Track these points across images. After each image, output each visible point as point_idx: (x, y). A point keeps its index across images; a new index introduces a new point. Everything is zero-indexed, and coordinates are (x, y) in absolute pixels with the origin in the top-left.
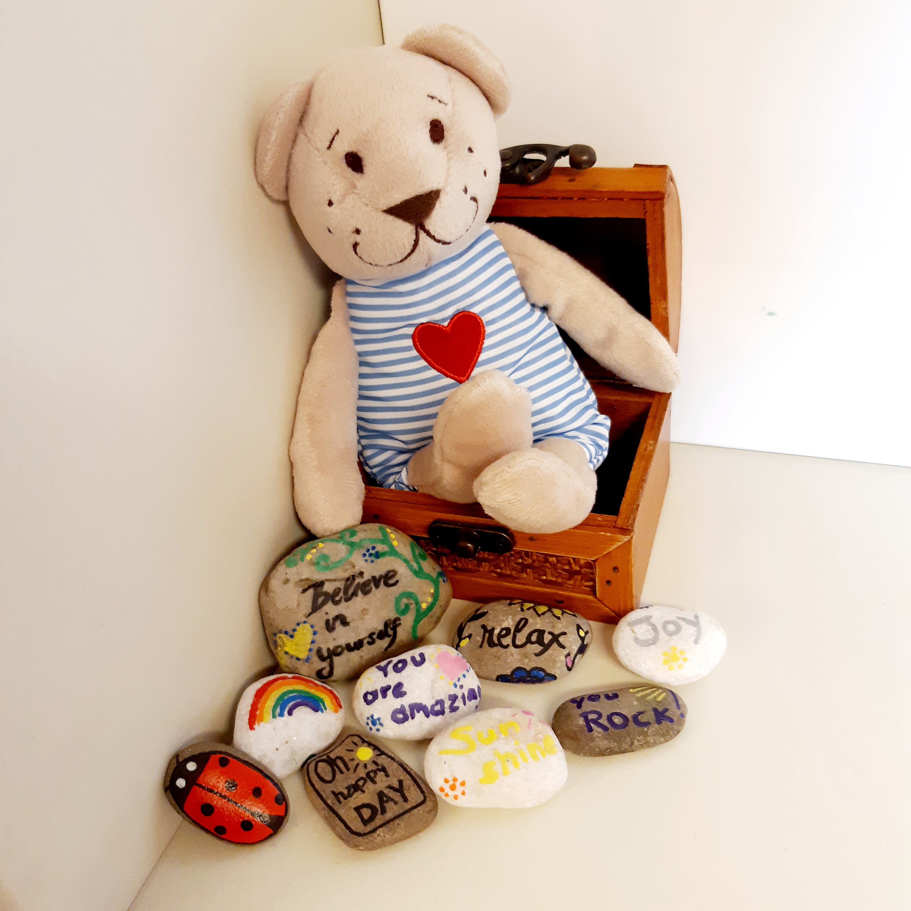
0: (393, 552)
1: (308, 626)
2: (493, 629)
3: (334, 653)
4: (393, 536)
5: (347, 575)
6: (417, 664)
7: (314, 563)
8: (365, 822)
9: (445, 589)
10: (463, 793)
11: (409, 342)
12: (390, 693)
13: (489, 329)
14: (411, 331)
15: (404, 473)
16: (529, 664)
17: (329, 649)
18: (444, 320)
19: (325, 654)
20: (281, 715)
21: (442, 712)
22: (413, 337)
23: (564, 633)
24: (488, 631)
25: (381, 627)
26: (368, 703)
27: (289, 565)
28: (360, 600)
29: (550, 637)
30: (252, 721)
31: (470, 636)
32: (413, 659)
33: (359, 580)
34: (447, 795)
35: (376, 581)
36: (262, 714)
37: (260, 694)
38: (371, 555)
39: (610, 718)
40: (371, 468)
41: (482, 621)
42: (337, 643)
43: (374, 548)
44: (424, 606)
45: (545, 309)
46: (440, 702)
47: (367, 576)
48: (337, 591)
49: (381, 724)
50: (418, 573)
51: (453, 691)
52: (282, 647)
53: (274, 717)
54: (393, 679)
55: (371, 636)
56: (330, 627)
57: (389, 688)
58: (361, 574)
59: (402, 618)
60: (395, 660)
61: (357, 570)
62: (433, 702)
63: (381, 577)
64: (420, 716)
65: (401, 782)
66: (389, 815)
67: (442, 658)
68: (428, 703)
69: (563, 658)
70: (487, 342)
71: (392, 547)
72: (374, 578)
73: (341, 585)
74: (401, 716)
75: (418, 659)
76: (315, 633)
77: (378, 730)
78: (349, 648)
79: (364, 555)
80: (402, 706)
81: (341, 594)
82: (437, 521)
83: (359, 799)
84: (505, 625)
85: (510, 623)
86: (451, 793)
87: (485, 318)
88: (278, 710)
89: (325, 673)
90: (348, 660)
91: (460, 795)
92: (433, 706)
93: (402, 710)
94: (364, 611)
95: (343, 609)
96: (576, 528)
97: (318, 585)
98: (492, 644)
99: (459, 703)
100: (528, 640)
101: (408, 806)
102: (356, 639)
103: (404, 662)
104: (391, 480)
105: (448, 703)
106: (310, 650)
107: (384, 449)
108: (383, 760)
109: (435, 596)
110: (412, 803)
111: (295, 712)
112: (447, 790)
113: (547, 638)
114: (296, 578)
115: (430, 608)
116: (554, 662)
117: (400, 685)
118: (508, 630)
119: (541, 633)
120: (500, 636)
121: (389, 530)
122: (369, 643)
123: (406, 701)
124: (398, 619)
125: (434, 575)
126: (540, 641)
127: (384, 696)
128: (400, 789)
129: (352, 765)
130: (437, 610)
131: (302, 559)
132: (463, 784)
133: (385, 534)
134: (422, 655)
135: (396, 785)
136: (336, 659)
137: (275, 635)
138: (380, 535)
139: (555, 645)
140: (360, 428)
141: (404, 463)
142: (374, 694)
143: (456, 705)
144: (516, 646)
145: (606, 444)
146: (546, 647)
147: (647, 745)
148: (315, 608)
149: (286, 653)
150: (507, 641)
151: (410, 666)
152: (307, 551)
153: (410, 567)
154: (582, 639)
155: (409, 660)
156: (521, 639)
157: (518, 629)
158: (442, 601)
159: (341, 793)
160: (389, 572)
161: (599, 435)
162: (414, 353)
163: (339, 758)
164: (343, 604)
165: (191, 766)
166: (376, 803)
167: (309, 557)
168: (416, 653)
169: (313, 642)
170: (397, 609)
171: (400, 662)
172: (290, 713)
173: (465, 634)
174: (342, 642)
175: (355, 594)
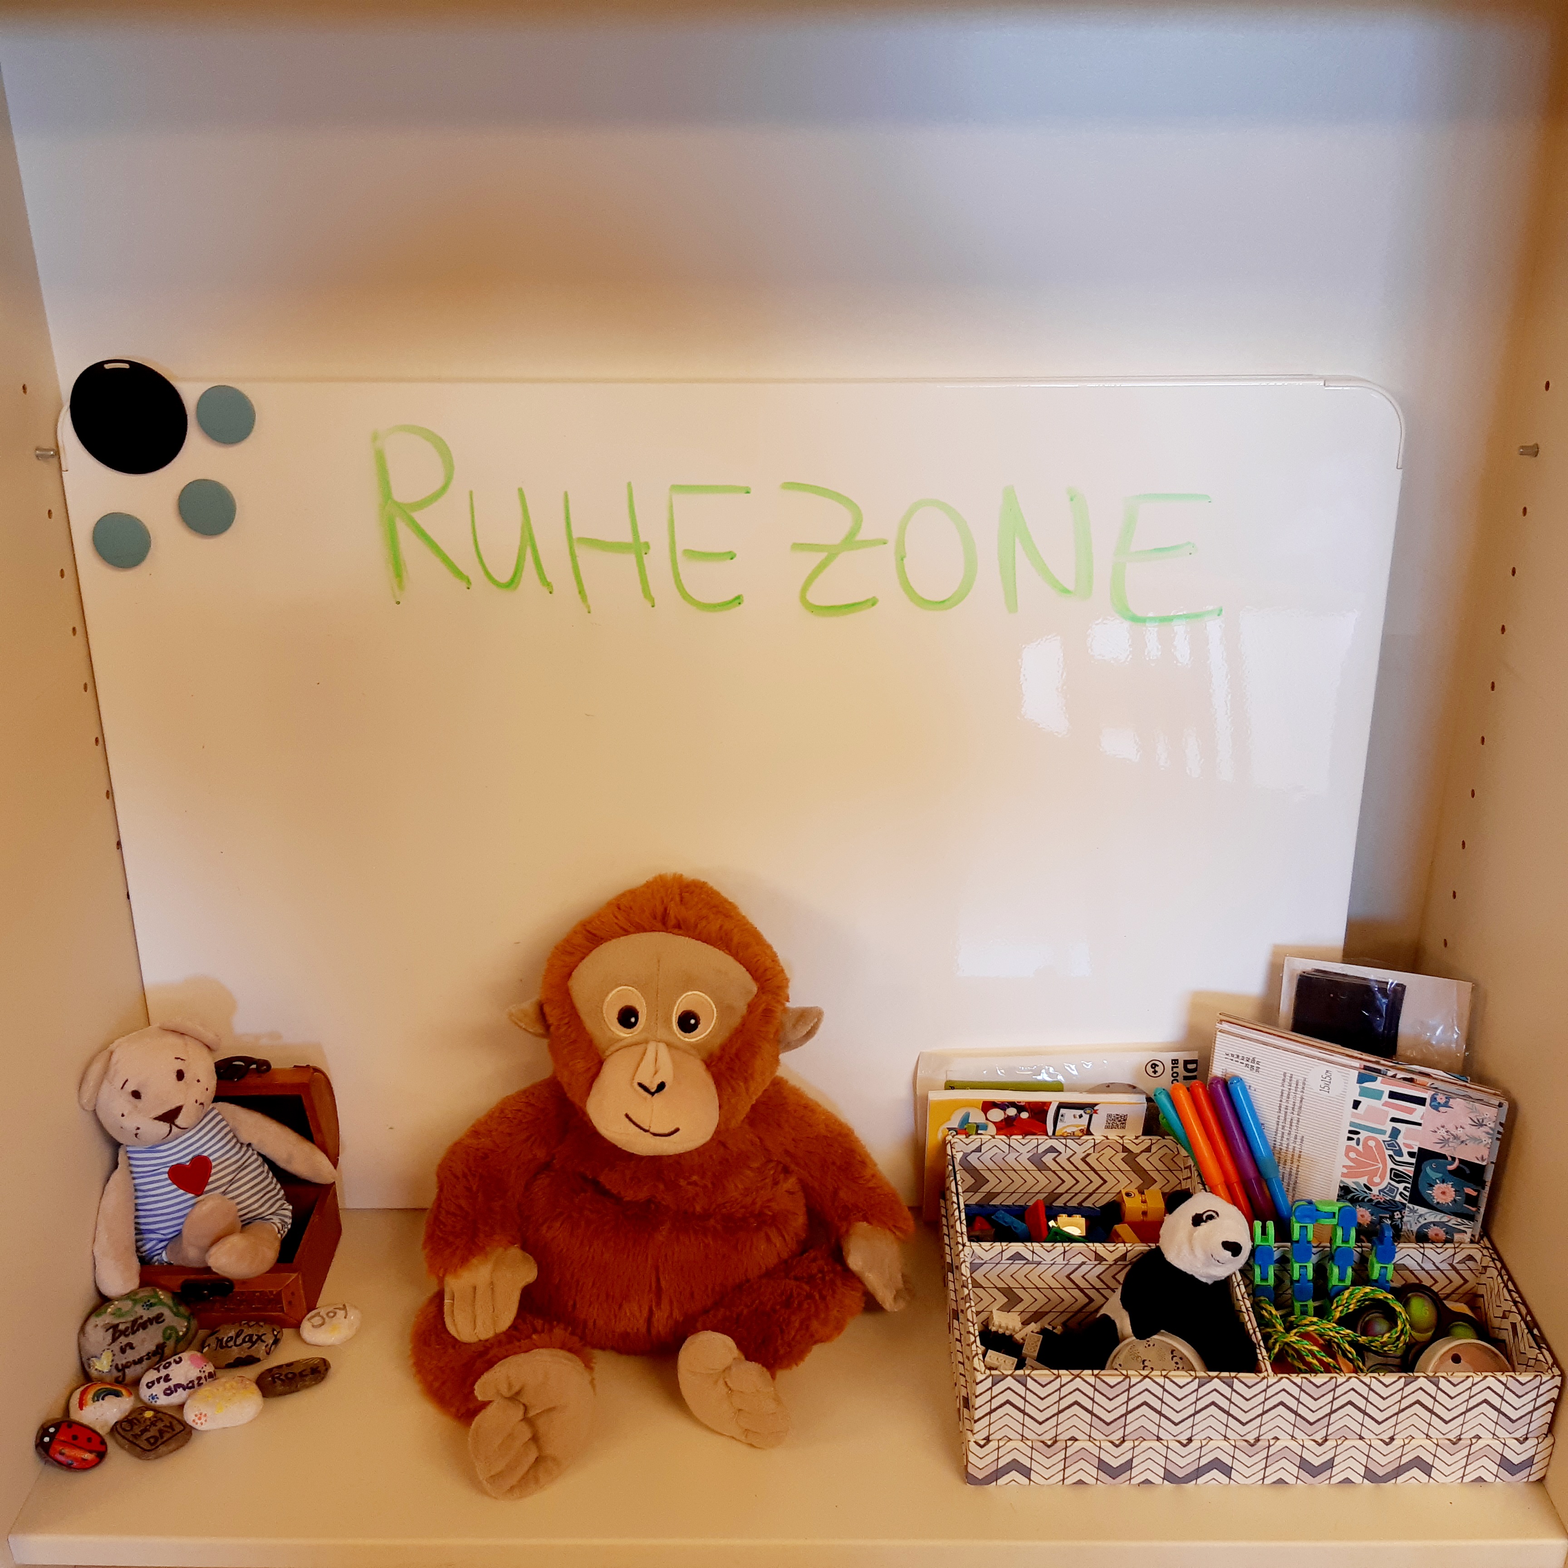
0: (161, 1302)
1: (110, 1351)
2: (223, 1338)
3: (127, 1366)
4: (160, 1293)
5: (132, 1319)
6: (177, 1363)
7: (113, 1314)
8: (152, 1444)
9: (194, 1323)
10: (206, 1421)
11: (166, 1176)
12: (162, 1380)
13: (214, 1164)
14: (167, 1169)
15: (164, 1254)
16: (244, 1355)
17: (122, 1365)
18: (187, 1162)
19: (120, 1367)
20: (98, 1400)
21: (193, 1387)
22: (168, 1173)
23: (265, 1334)
24: (220, 1341)
25: (154, 1348)
26: (149, 1387)
27: (97, 1316)
28: (141, 1333)
29: (256, 1337)
30: (81, 1406)
31: (209, 1345)
32: (175, 1361)
33: (140, 1321)
34: (197, 1424)
35: (150, 1321)
36: (86, 1402)
37: (83, 1393)
38: (147, 1305)
39: (286, 1375)
40: (142, 1253)
41: (216, 1335)
42: (127, 1360)
43: (149, 1301)
44: (181, 1333)
45: (249, 1145)
46: (192, 1382)
47: (145, 1318)
48: (127, 1328)
49: (158, 1398)
50: (176, 1314)
51: (199, 1375)
52: (94, 1367)
53: (94, 1402)
54: (163, 1372)
55: (148, 1354)
56: (123, 1350)
57: (161, 1378)
58: (141, 1317)
59: (168, 1342)
60: (164, 1363)
61: (138, 1315)
62: (188, 1382)
63: (154, 1318)
64: (180, 1390)
65: (171, 1423)
66: (165, 1439)
67: (192, 1359)
68: (185, 1383)
69: (264, 1348)
70: (213, 1171)
71: (160, 1300)
72: (149, 1318)
73: (129, 1325)
74: (169, 1392)
75: (178, 1360)
76: (114, 1355)
77: (156, 1402)
78: (135, 1363)
79: (143, 1306)
80: (170, 1386)
81: (130, 1330)
82: (186, 1281)
83: (147, 1435)
84: (230, 1335)
85: (232, 1333)
86: (199, 1422)
87: (211, 1158)
88: (96, 1398)
89: (120, 1379)
90: (135, 1370)
91: (204, 1422)
92: (188, 1384)
93: (169, 1388)
94: (143, 1341)
95: (131, 1339)
96: (267, 1272)
97: (115, 1327)
98: (222, 1347)
99: (202, 1381)
100: (244, 1341)
101: (174, 1433)
102: (139, 1357)
103: (170, 1363)
104: (156, 1258)
105: (196, 1382)
106: (111, 1366)
107: (152, 1240)
108: (160, 1415)
109: (188, 1328)
110: (177, 1430)
111: (106, 1398)
112: (197, 1421)
113: (255, 1338)
114: (102, 1324)
115: (185, 1334)
116: (259, 1352)
117: (168, 1375)
118: (231, 1338)
119: (251, 1336)
120: (227, 1341)
121: (158, 1290)
122: (147, 1359)
123: (171, 1384)
124: (164, 1343)
125: (187, 1314)
126: (250, 1340)
127: (159, 1382)
128: (171, 1427)
129: (142, 1420)
130: (190, 1335)
131: (105, 1312)
132: (205, 1415)
133: (156, 1293)
134: (180, 1358)
135: (168, 1425)
136: (127, 1371)
137: (89, 1359)
138: (152, 1293)
139: (259, 1342)
140: (136, 1229)
141: (165, 1247)
142: (153, 1383)
143: (201, 1382)
144: (236, 1345)
145: (290, 1221)
146: (254, 1343)
147: (307, 1387)
148: (114, 1340)
149: (96, 1369)
150: (230, 1344)
151: (174, 1365)
152: (108, 1307)
153: (172, 1311)
154: (276, 1336)
155: (172, 1361)
156: (239, 1341)
157: (238, 1335)
158: (192, 1332)
159: (137, 1434)
160: (158, 1314)
161: (286, 1216)
162: (169, 1181)
163: (135, 1418)
164: (131, 1336)
165: (52, 1430)
166: (158, 1435)
167: (109, 1310)
168: (176, 1358)
169: (113, 1361)
170: (164, 1337)
171: (167, 1363)
172: (103, 1399)
173: (206, 1344)
174: (131, 1359)
175: (138, 1330)
